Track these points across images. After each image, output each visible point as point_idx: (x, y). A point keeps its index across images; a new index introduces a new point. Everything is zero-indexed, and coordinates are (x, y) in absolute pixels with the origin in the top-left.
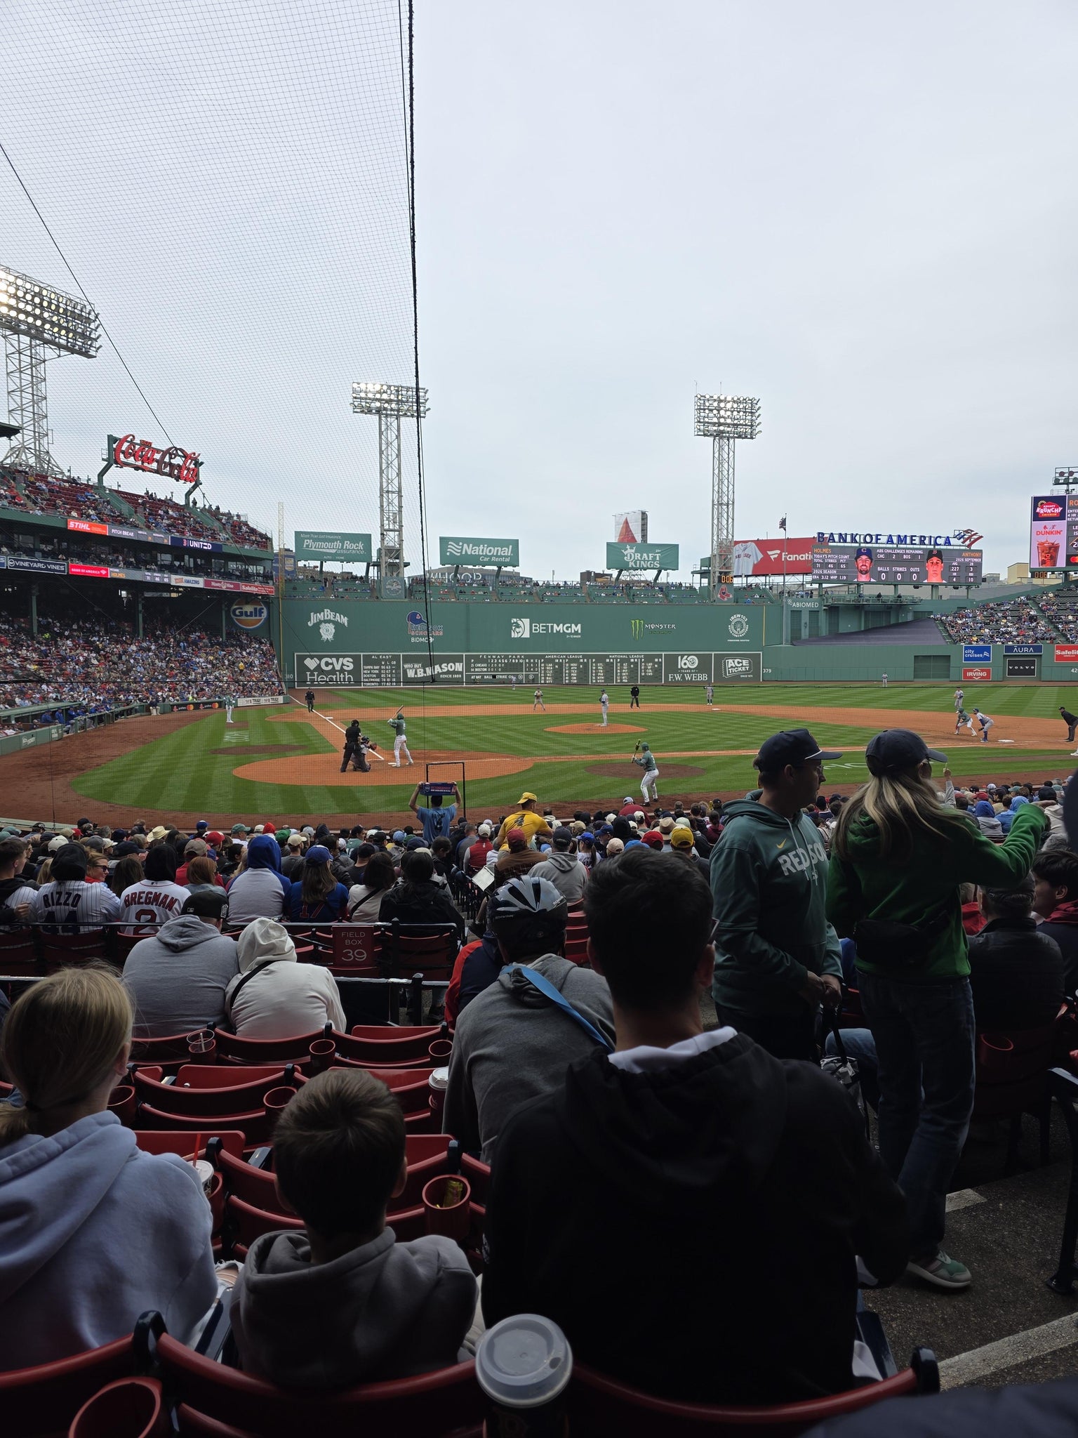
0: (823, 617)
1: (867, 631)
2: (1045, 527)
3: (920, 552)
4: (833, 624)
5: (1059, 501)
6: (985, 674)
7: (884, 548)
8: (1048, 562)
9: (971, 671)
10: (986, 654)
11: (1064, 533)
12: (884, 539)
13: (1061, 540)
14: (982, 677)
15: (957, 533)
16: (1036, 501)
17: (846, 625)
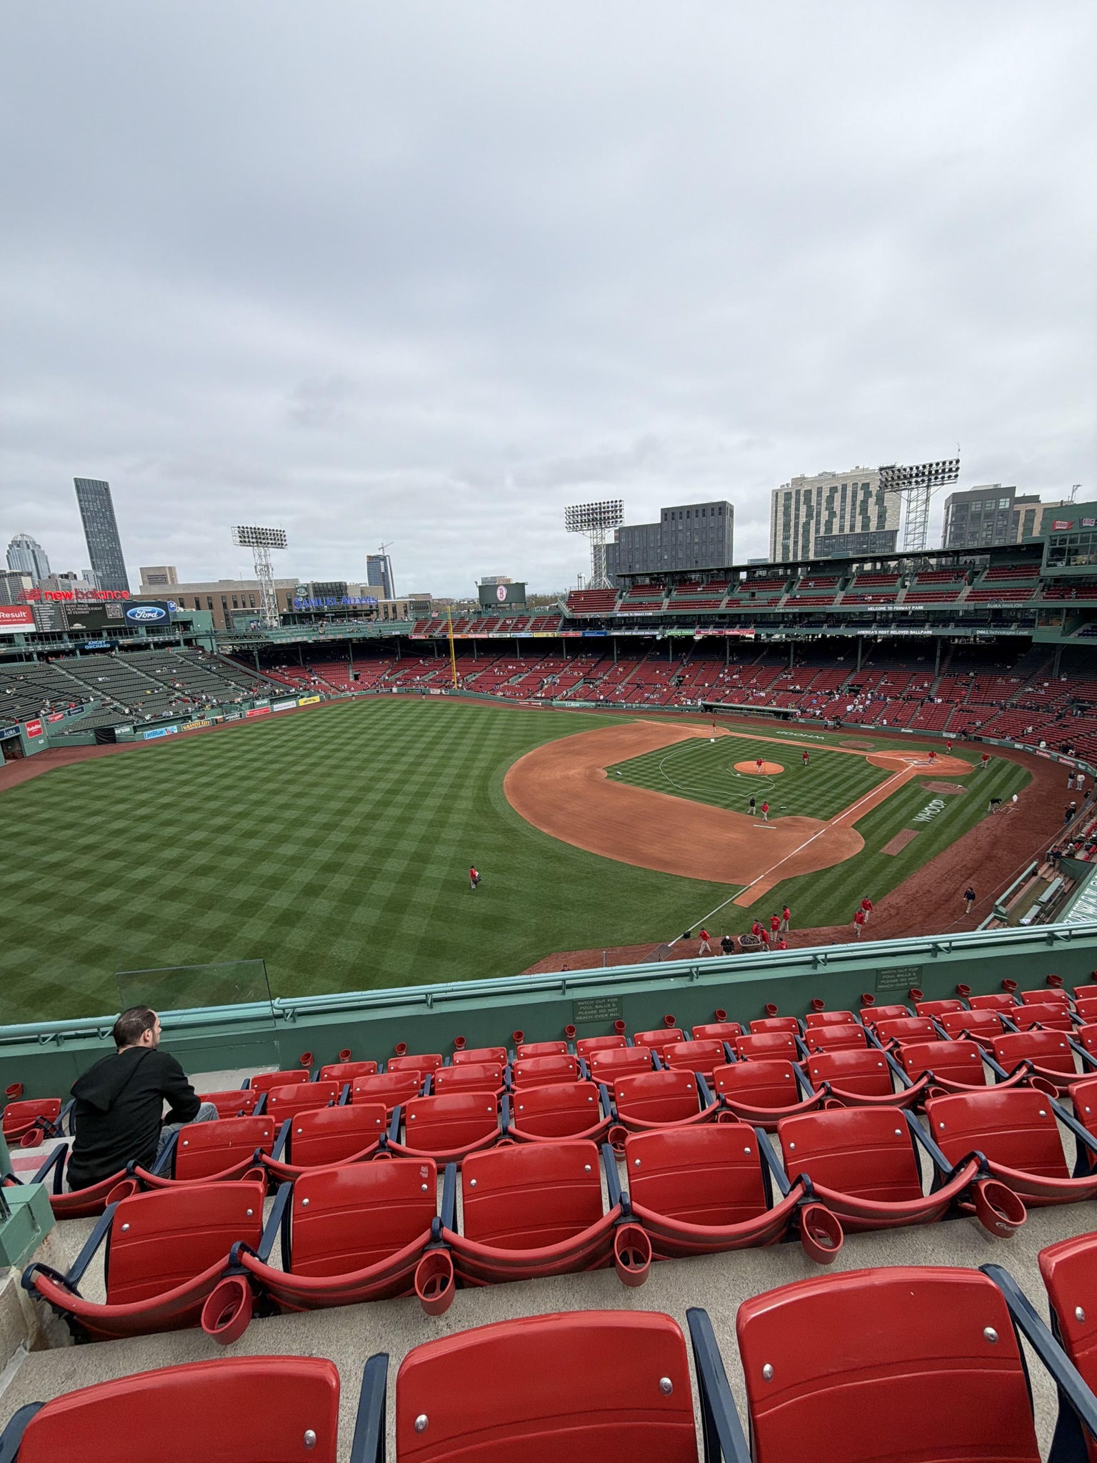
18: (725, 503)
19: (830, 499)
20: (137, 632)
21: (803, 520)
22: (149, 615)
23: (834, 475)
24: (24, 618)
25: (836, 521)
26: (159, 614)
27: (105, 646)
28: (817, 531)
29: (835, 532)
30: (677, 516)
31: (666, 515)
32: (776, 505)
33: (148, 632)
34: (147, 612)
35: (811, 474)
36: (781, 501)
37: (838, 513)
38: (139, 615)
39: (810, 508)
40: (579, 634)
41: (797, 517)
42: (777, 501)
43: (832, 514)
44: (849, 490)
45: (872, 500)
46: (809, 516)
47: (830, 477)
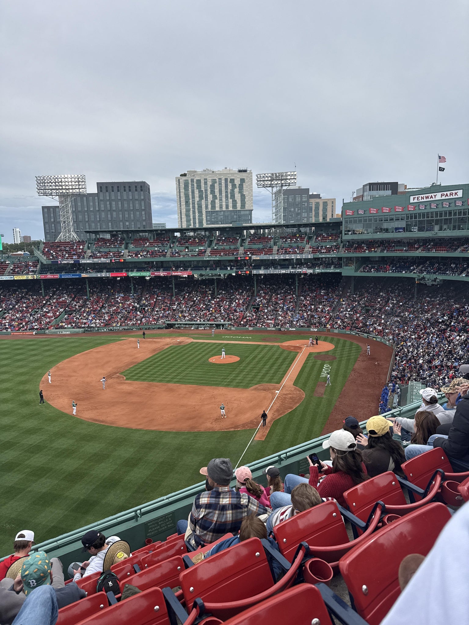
18: (145, 182)
19: (213, 187)
21: (197, 199)
23: (213, 172)
25: (217, 201)
28: (207, 207)
29: (217, 209)
30: (110, 189)
31: (101, 187)
32: (179, 188)
35: (199, 170)
36: (182, 186)
37: (218, 196)
39: (200, 191)
40: (57, 276)
41: (193, 197)
42: (179, 185)
43: (215, 197)
44: (223, 182)
45: (237, 190)
46: (201, 197)
47: (211, 172)
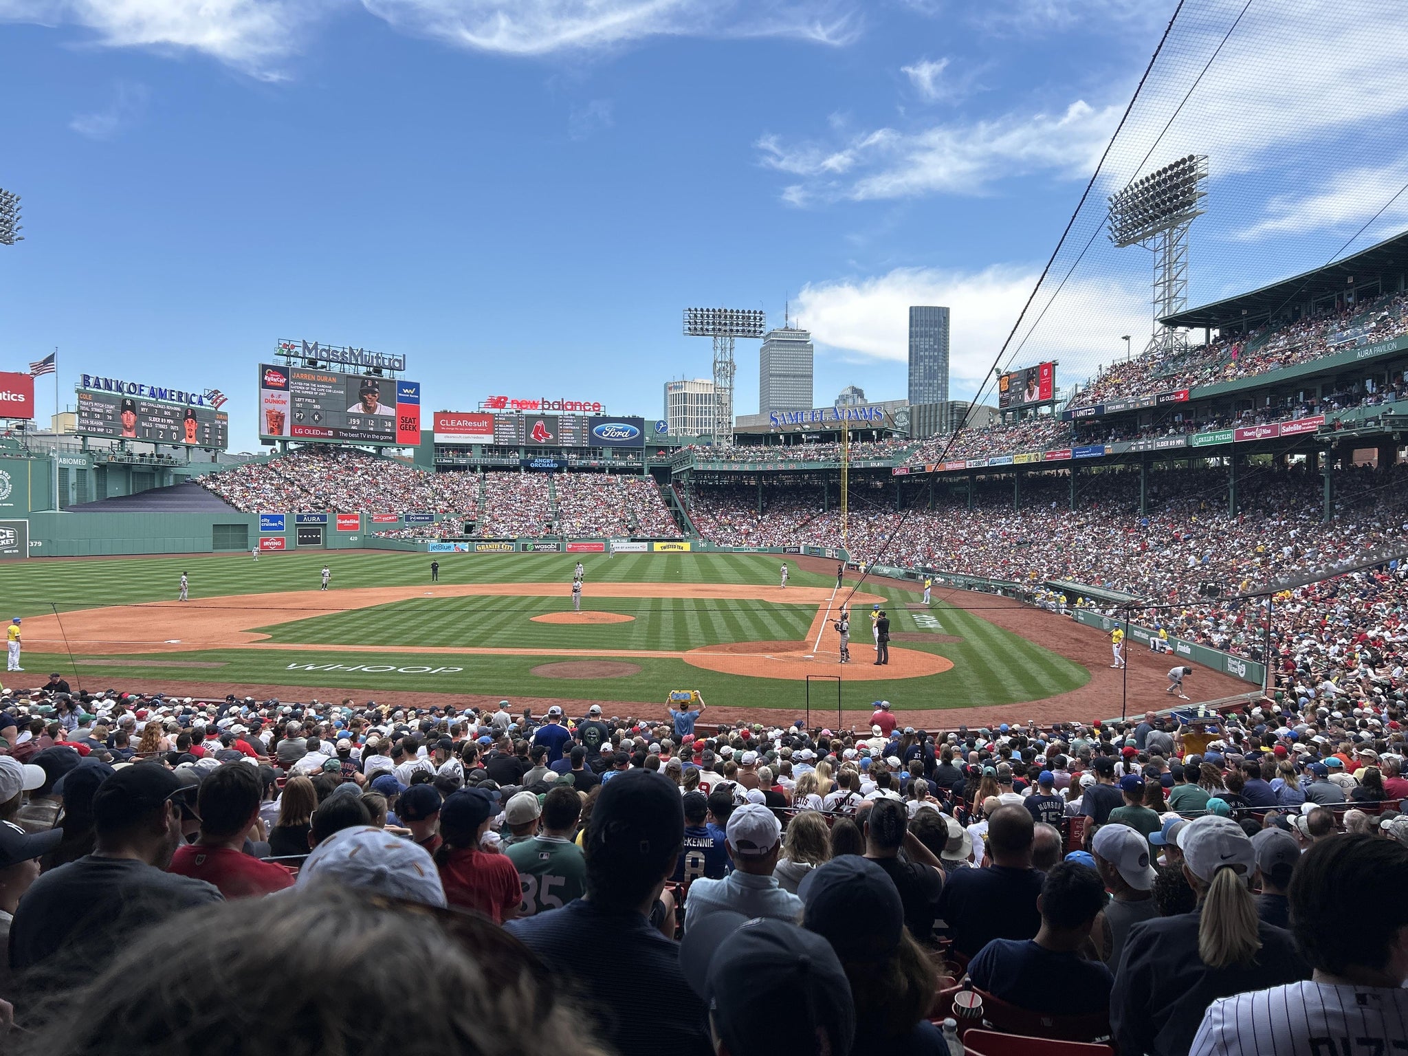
0: (92, 479)
1: (136, 496)
2: (272, 396)
3: (179, 409)
4: (102, 487)
5: (283, 371)
6: (279, 543)
7: (147, 401)
8: (276, 430)
9: (267, 540)
10: (280, 523)
11: (289, 404)
12: (146, 391)
13: (286, 410)
14: (277, 547)
15: (207, 393)
16: (264, 368)
17: (116, 488)
20: (601, 454)
22: (619, 433)
24: (484, 427)
26: (632, 433)
27: (552, 466)
33: (614, 453)
34: (617, 430)
38: (607, 432)
